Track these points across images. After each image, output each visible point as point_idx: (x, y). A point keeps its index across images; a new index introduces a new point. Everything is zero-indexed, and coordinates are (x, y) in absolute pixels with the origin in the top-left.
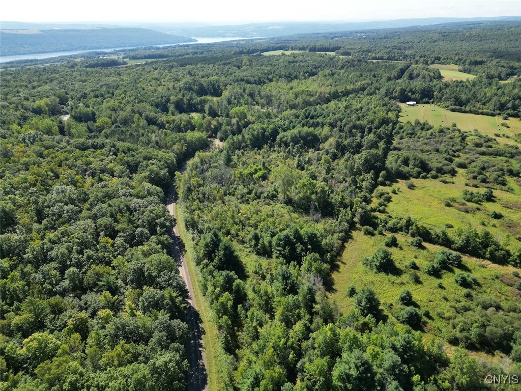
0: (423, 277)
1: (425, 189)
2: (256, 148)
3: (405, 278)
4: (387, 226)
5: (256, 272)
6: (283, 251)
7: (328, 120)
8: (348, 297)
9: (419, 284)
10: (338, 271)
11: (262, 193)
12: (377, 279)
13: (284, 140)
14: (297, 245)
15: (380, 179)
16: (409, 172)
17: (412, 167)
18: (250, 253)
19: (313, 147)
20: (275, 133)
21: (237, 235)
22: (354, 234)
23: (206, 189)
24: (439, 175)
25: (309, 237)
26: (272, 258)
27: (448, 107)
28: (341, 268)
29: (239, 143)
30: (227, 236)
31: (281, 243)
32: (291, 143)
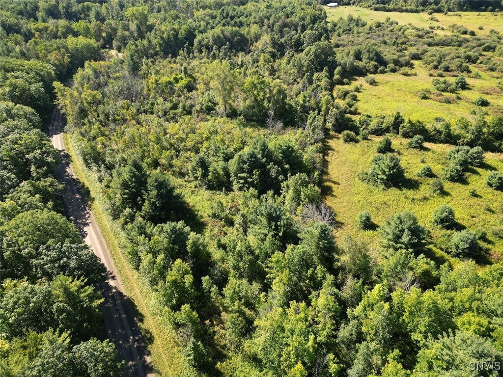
0: (447, 186)
1: (389, 84)
2: (170, 55)
3: (426, 190)
4: (370, 128)
5: (215, 216)
6: (250, 177)
7: (252, 19)
8: (362, 230)
9: (447, 196)
10: (333, 196)
11: (192, 106)
12: (389, 198)
13: (204, 43)
14: (269, 167)
15: (336, 77)
16: (365, 67)
17: (367, 61)
18: (196, 189)
19: (242, 50)
20: (190, 35)
21: (171, 166)
22: (332, 143)
23: (110, 107)
24: (397, 68)
25: (283, 152)
26: (232, 190)
27: (371, 6)
28: (334, 189)
29: (145, 50)
30: (155, 169)
31: (245, 166)
32: (215, 46)
